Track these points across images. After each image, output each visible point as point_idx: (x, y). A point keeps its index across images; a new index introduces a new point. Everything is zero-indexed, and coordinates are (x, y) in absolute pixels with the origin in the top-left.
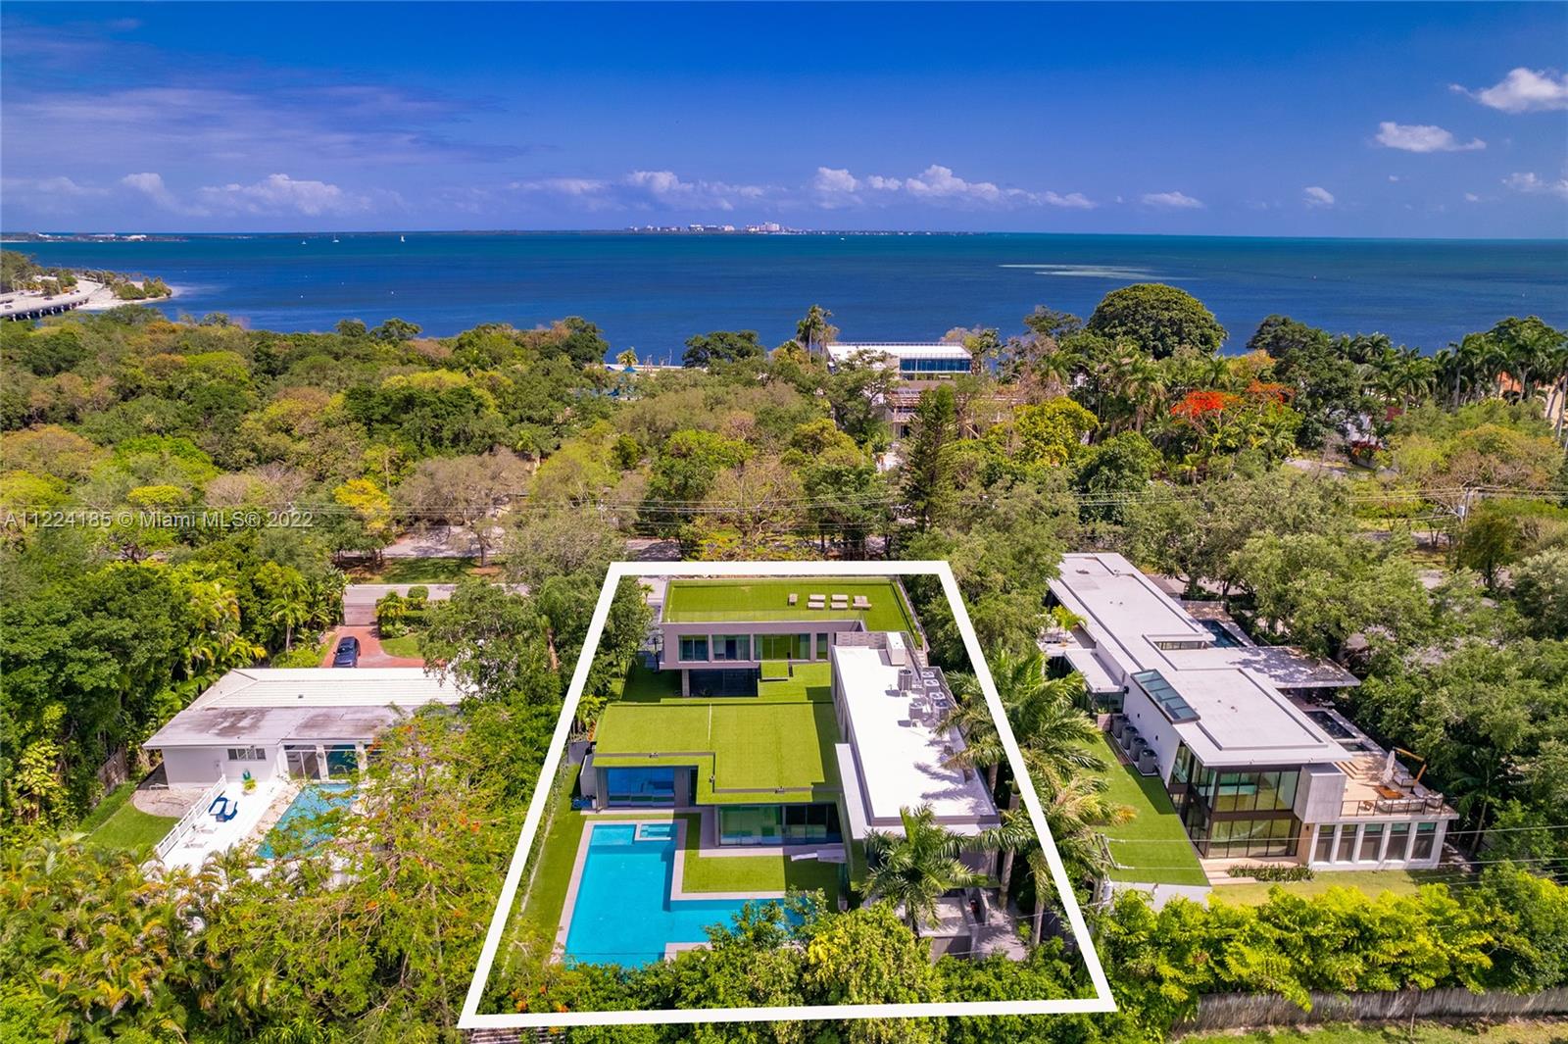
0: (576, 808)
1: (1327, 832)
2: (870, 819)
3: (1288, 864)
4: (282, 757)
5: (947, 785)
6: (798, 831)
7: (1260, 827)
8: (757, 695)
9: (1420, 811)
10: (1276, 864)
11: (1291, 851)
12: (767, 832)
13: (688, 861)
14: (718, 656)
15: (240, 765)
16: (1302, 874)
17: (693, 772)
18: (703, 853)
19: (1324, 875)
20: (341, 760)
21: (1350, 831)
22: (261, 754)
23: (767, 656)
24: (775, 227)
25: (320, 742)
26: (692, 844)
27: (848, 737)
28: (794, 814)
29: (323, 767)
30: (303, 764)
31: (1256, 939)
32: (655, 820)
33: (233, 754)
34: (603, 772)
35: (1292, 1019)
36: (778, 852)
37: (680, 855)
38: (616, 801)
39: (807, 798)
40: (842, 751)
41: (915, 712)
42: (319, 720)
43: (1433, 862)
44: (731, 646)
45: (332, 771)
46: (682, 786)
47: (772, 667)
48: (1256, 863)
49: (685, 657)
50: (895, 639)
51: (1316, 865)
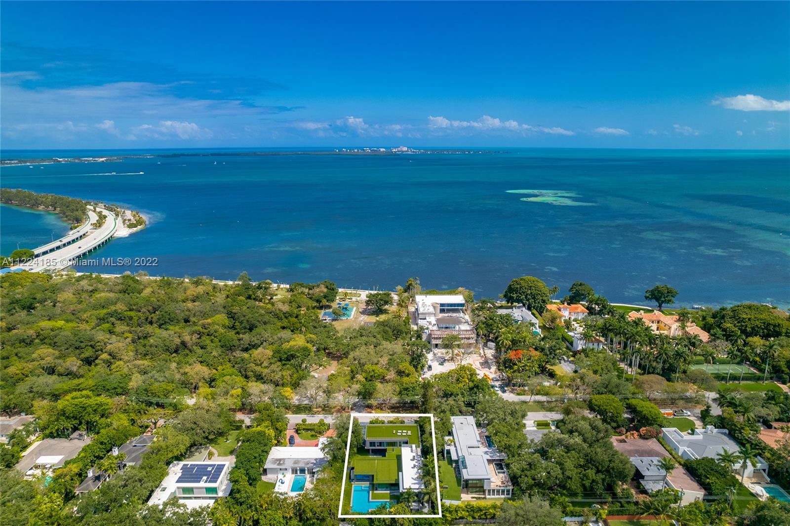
0: (350, 482)
1: (489, 491)
2: (403, 489)
3: (483, 496)
4: (290, 470)
5: (416, 482)
6: (393, 488)
7: (478, 489)
8: (385, 456)
9: (506, 487)
10: (480, 496)
11: (484, 494)
12: (387, 488)
13: (372, 493)
14: (378, 446)
15: (282, 472)
16: (485, 498)
17: (373, 476)
18: (375, 492)
19: (489, 499)
20: (302, 471)
21: (494, 491)
22: (286, 469)
23: (388, 446)
24: (405, 149)
25: (298, 466)
26: (373, 490)
27: (402, 471)
28: (392, 485)
29: (298, 472)
30: (294, 471)
31: (463, 510)
32: (366, 484)
33: (281, 469)
34: (356, 475)
35: (471, 523)
36: (389, 492)
37: (371, 492)
38: (358, 480)
39: (394, 482)
40: (400, 473)
41: (415, 466)
42: (297, 461)
43: (510, 496)
44: (381, 444)
45: (300, 473)
46: (371, 478)
47: (389, 448)
48: (476, 496)
49: (371, 446)
50: (414, 446)
51: (488, 497)
